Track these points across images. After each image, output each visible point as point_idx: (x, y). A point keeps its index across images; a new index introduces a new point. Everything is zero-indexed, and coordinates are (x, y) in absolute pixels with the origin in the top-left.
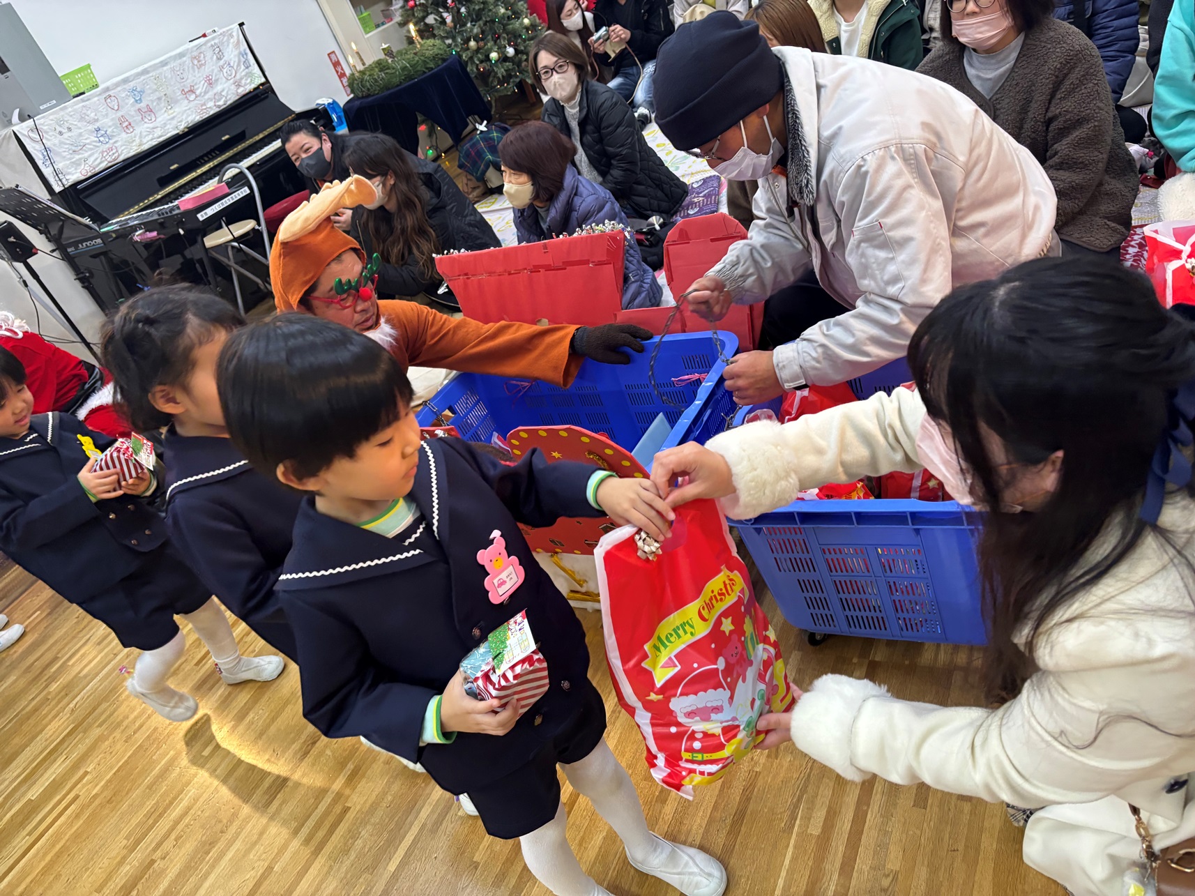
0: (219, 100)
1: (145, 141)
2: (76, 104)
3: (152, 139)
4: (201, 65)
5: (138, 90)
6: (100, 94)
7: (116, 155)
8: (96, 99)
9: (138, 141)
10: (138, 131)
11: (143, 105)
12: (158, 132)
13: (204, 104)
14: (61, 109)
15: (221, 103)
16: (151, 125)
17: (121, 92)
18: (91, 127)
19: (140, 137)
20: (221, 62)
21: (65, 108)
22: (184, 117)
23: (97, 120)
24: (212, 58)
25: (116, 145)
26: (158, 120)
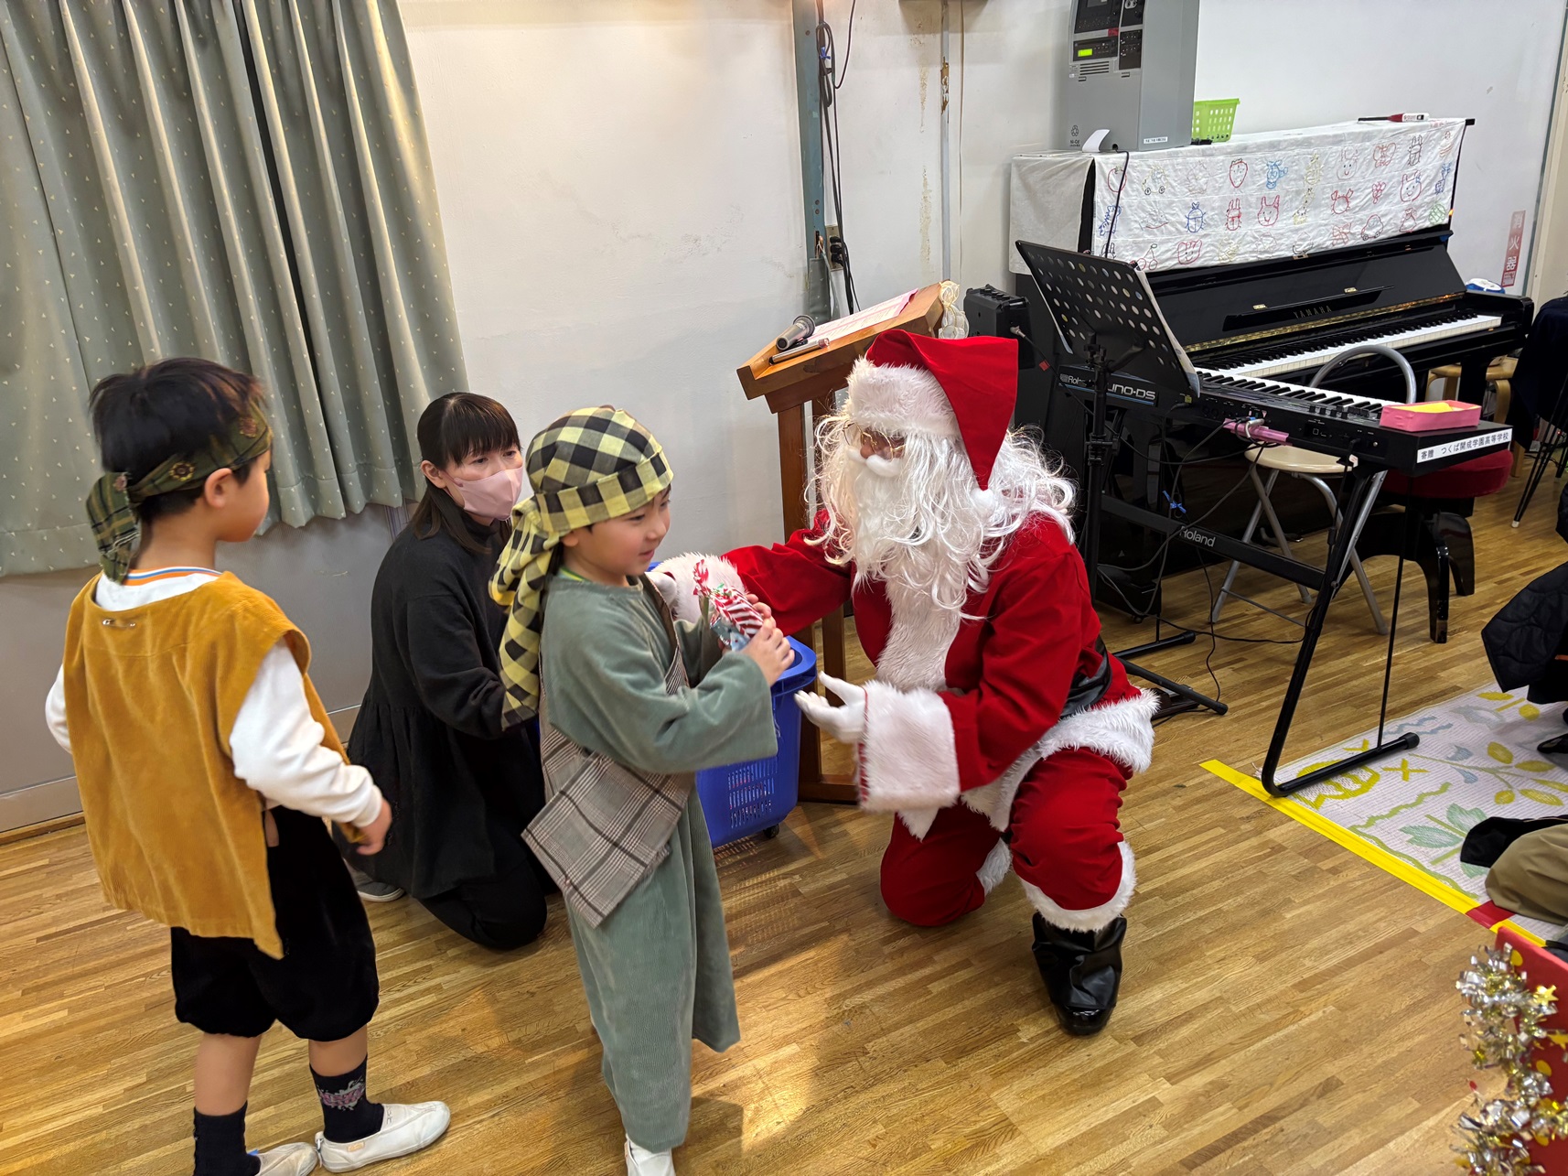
0: (1371, 228)
1: (1242, 250)
2: (1193, 154)
3: (1253, 252)
4: (1384, 163)
5: (1281, 167)
6: (1230, 153)
7: (1195, 255)
8: (1221, 158)
9: (1234, 246)
10: (1242, 231)
11: (1273, 193)
12: (1267, 243)
13: (1349, 226)
14: (1170, 155)
15: (1371, 233)
16: (1264, 230)
17: (1257, 162)
18: (1190, 200)
19: (1239, 243)
20: (1411, 170)
21: (1176, 155)
22: (1311, 235)
23: (1202, 191)
24: (1403, 158)
25: (1204, 240)
26: (1278, 225)
